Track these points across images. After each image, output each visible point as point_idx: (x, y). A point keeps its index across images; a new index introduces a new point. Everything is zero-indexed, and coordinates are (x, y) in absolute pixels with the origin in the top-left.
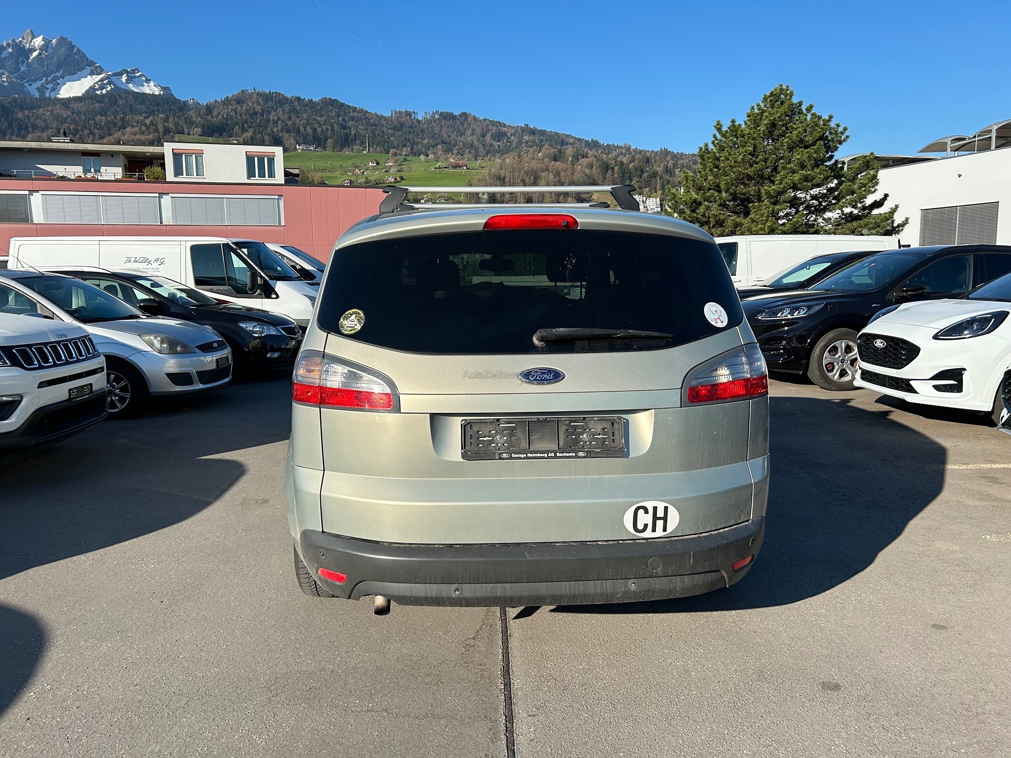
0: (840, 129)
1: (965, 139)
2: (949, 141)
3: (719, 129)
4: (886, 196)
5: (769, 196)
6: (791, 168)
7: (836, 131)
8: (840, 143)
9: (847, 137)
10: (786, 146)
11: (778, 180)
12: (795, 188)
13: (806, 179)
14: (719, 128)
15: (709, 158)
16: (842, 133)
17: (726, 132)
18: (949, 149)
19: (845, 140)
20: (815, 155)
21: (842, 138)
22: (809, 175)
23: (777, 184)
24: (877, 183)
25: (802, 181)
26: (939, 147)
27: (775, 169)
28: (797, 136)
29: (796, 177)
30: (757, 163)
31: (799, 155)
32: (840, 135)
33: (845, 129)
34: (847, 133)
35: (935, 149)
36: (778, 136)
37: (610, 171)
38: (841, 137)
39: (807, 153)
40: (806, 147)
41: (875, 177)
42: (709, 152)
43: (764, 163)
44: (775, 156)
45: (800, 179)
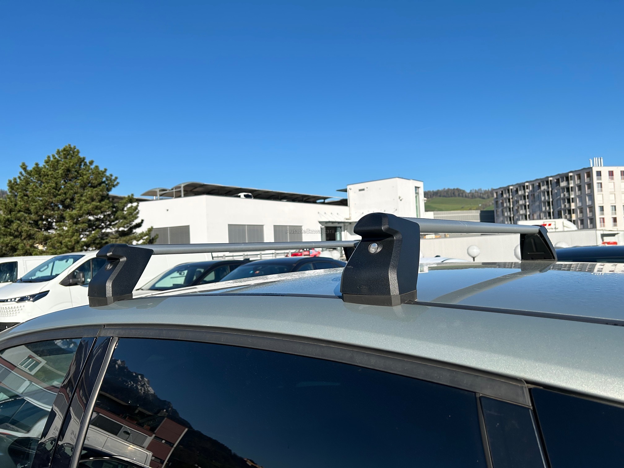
1: (166, 190)
2: (158, 190)
3: (25, 169)
4: (142, 221)
5: (72, 218)
6: (85, 200)
7: (111, 179)
10: (79, 185)
12: (90, 214)
13: (97, 208)
14: (24, 167)
15: (18, 189)
16: (114, 180)
17: (31, 171)
18: (158, 195)
19: (116, 185)
20: (101, 193)
23: (77, 211)
24: (138, 213)
25: (94, 209)
26: (152, 193)
27: (72, 199)
28: (87, 179)
31: (89, 192)
33: (116, 178)
34: (118, 181)
35: (148, 194)
36: (72, 178)
38: (114, 183)
39: (96, 191)
40: (93, 187)
42: (17, 184)
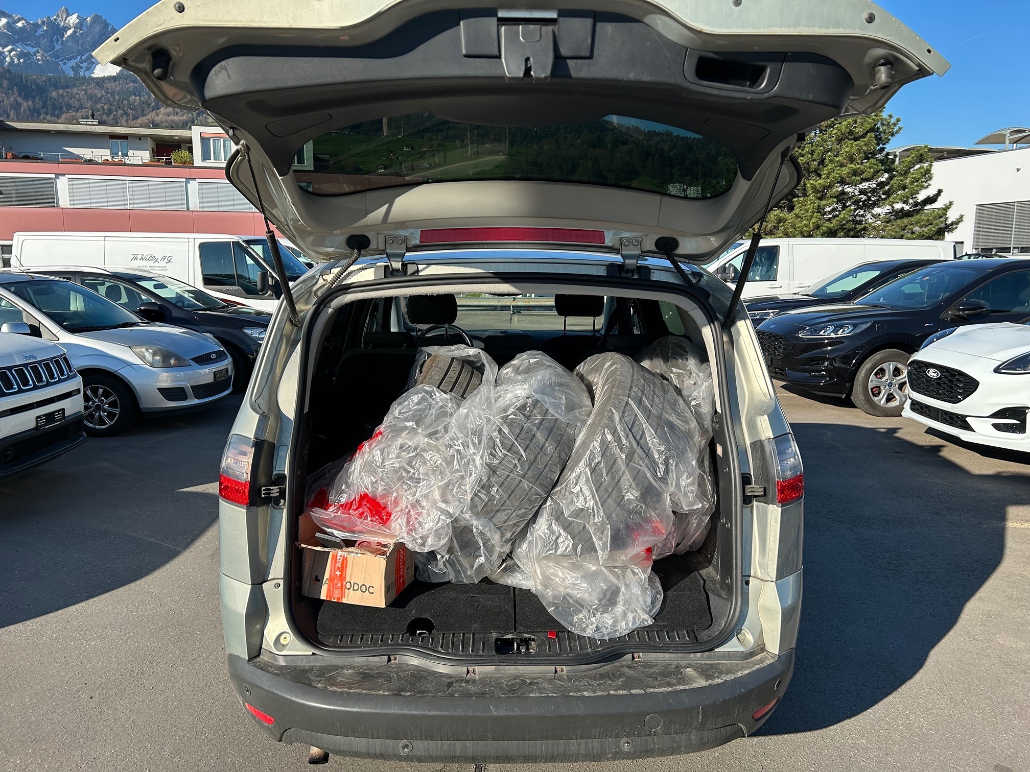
0: (893, 120)
1: (1025, 131)
2: (1007, 133)
4: (940, 191)
5: (816, 191)
6: (839, 161)
7: (889, 123)
8: (893, 135)
9: (900, 128)
10: (834, 138)
11: (825, 174)
12: (843, 182)
13: (855, 173)
16: (895, 124)
18: (1007, 142)
19: (897, 132)
20: (865, 148)
21: (895, 130)
22: (858, 168)
23: (824, 179)
24: (930, 178)
25: (850, 175)
26: (998, 139)
27: (822, 162)
28: (847, 127)
29: (845, 171)
30: (803, 156)
31: (849, 147)
32: (892, 126)
33: (898, 120)
34: (900, 124)
35: (992, 141)
36: (826, 126)
37: (650, 158)
38: (893, 129)
39: (856, 145)
40: (856, 139)
41: (928, 171)
43: (810, 156)
44: (822, 148)
45: (849, 173)
